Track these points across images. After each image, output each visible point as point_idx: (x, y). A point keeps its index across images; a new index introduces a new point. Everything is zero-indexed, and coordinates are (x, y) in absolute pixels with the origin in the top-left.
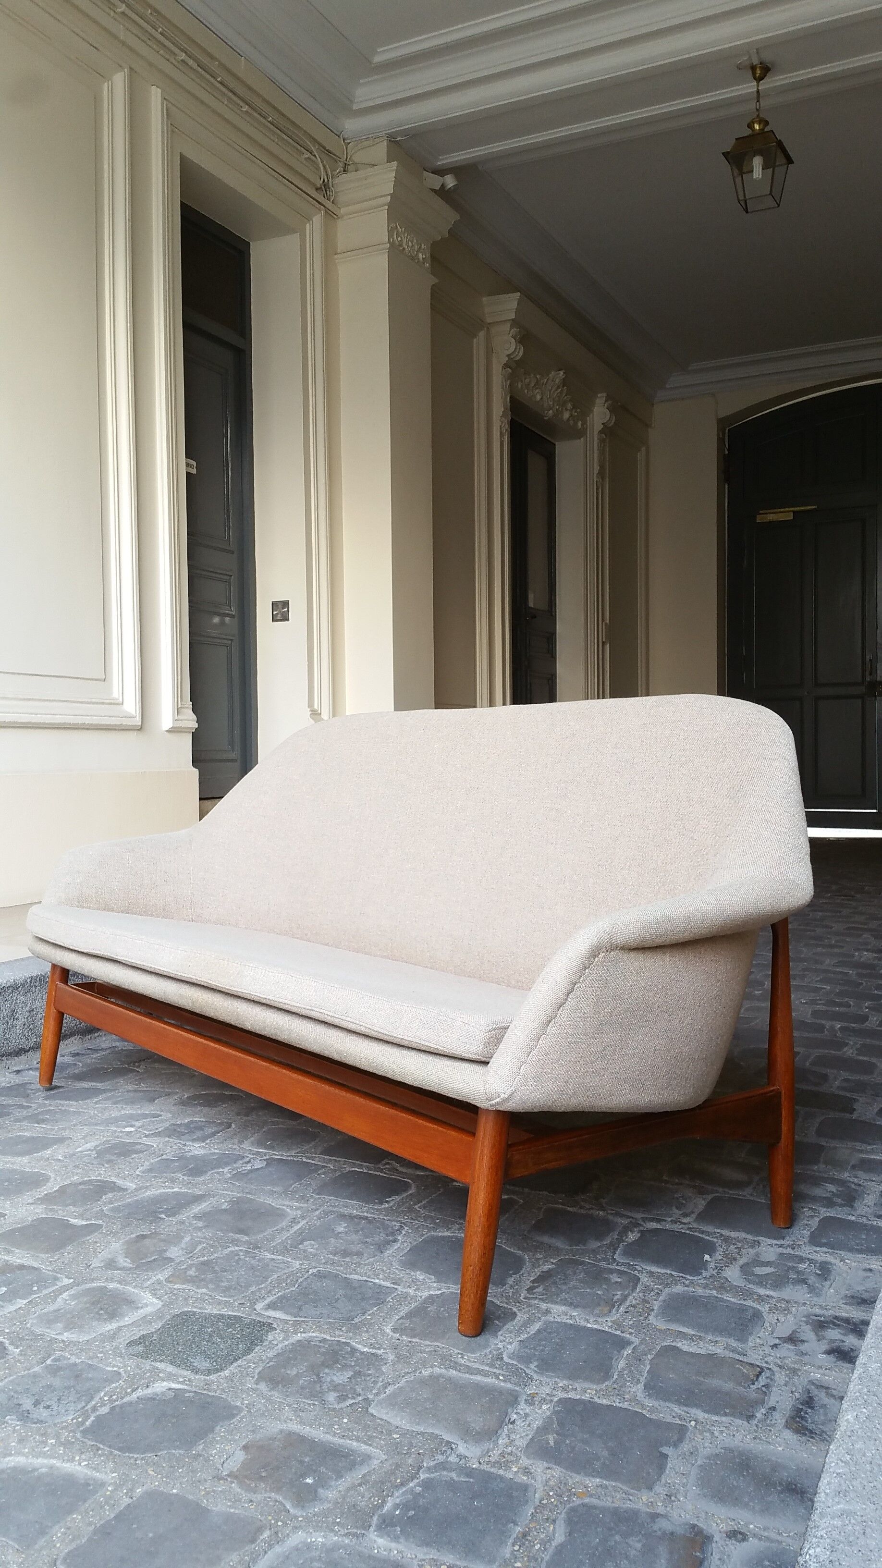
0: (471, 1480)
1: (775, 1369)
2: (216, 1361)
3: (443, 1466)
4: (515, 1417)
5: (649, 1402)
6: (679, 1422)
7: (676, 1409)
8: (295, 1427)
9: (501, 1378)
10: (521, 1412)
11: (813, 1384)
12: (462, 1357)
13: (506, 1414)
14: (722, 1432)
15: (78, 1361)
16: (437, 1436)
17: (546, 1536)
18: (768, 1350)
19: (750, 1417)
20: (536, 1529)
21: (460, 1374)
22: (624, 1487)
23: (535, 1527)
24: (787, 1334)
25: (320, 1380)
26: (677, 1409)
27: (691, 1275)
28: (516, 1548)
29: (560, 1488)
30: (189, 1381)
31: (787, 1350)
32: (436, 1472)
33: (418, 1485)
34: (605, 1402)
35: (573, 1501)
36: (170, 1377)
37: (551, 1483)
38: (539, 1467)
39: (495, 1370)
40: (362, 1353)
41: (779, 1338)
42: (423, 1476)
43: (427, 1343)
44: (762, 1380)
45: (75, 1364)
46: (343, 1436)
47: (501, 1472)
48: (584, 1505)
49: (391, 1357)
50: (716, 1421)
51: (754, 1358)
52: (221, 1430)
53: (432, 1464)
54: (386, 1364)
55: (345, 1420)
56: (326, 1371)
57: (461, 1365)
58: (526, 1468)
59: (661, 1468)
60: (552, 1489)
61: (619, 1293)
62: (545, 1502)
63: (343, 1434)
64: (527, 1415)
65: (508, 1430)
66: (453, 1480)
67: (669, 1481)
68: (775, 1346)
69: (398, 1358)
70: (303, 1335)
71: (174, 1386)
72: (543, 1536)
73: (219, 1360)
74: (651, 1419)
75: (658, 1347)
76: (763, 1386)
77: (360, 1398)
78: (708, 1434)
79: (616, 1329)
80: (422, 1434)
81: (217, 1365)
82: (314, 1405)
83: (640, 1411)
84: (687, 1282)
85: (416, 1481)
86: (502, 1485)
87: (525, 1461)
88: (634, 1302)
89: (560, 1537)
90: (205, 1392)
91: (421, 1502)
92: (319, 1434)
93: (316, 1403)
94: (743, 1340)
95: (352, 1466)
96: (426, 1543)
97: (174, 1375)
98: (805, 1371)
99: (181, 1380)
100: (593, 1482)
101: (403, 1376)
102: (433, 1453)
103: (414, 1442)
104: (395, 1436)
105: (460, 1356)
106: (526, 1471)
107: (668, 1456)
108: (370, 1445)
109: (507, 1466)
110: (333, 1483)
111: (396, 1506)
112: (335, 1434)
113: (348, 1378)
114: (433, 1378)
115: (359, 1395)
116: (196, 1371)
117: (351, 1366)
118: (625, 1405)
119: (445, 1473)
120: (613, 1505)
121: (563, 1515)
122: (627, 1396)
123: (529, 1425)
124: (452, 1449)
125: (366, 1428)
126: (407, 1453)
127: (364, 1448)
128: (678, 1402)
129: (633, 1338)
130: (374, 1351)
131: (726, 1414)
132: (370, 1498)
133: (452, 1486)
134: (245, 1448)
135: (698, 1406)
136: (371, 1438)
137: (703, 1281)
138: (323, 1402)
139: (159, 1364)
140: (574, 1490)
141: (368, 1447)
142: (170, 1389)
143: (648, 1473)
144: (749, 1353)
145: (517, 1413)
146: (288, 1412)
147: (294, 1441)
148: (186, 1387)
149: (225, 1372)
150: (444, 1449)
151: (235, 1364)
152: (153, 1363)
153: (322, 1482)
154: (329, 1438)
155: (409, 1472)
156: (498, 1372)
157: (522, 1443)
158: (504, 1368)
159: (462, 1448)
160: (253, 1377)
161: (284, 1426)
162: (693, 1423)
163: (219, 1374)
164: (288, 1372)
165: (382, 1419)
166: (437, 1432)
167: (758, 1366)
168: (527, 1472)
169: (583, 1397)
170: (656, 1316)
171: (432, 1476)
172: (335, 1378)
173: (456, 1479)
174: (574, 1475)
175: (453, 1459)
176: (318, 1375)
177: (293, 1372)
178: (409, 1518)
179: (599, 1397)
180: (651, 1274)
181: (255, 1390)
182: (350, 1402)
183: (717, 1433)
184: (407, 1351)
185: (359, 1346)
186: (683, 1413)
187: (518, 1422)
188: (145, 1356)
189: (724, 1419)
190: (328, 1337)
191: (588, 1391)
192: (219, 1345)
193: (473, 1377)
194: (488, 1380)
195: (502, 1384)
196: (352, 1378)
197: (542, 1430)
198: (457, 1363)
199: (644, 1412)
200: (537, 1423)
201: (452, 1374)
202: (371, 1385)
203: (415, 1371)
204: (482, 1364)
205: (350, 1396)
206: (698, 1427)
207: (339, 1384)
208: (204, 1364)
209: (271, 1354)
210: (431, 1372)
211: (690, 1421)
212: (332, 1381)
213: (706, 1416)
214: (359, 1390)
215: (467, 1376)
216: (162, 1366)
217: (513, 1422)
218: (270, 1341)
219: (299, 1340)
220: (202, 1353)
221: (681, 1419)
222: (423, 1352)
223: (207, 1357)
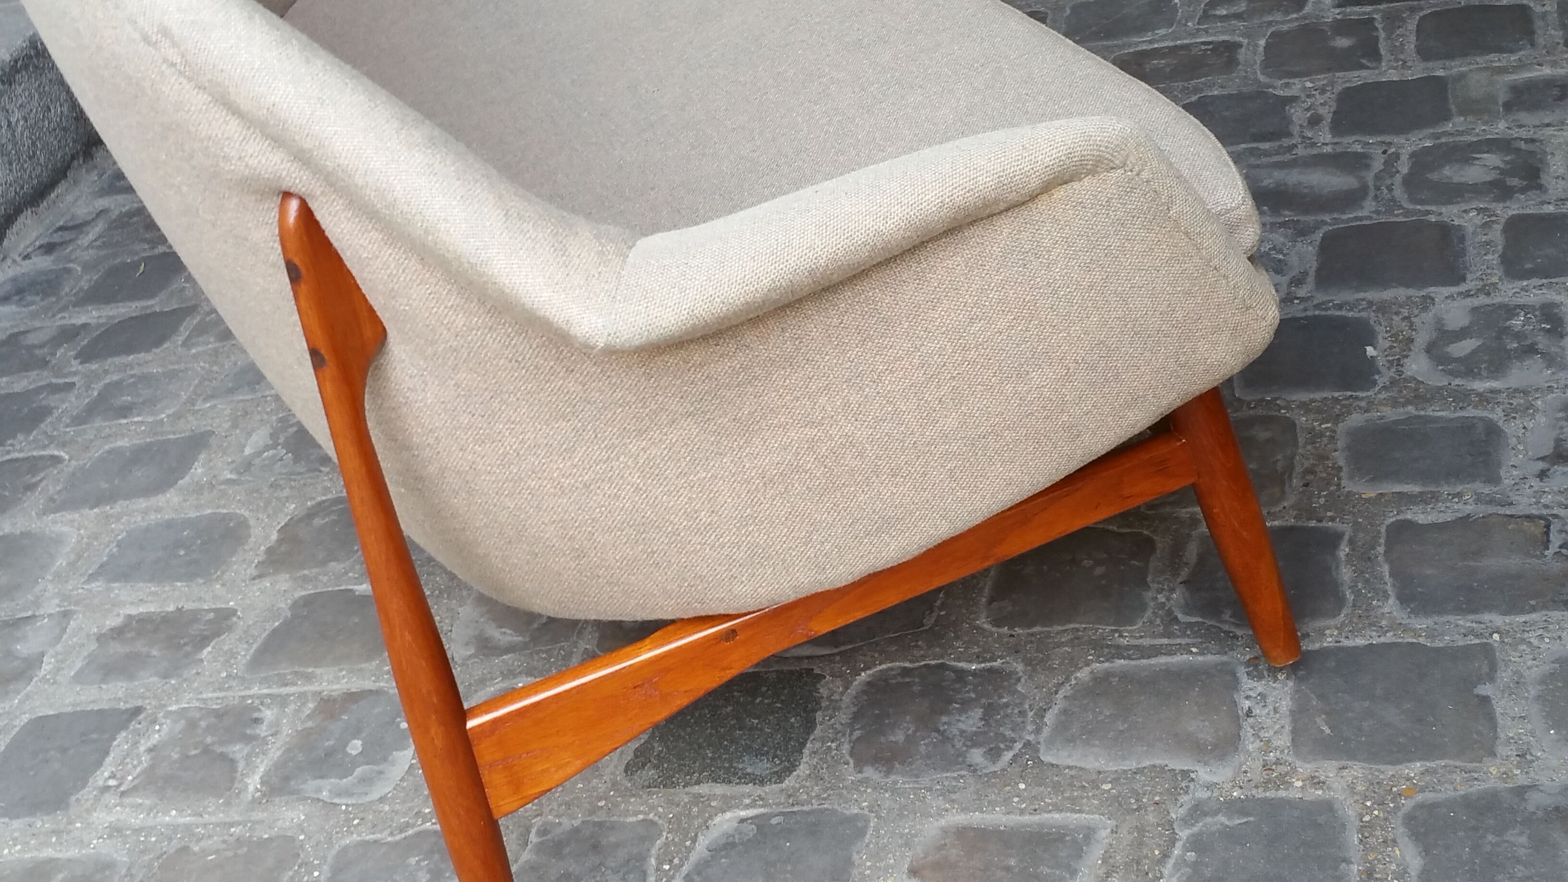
0: (1251, 819)
1: (1562, 512)
2: (776, 756)
3: (1200, 810)
4: (1247, 704)
5: (1421, 623)
6: (1477, 641)
7: (1461, 622)
8: (959, 818)
9: (1194, 650)
10: (1251, 693)
12: (1121, 636)
13: (1235, 704)
14: (1541, 637)
15: (576, 823)
16: (1162, 768)
17: (1398, 866)
20: (1379, 861)
21: (1133, 663)
22: (1458, 763)
23: (1376, 859)
24: (1548, 449)
25: (946, 738)
26: (1465, 622)
29: (1375, 792)
30: (762, 799)
32: (1197, 822)
34: (1360, 642)
35: (1403, 804)
36: (728, 804)
37: (1360, 788)
38: (1328, 769)
39: (1178, 641)
40: (974, 673)
41: (1543, 458)
42: (1184, 834)
43: (1056, 628)
45: (576, 831)
46: (1035, 810)
47: (1282, 794)
48: (1421, 806)
49: (1020, 667)
50: (1526, 622)
51: (1524, 504)
52: (861, 857)
53: (1182, 811)
54: (1019, 680)
55: (1022, 786)
56: (944, 719)
57: (1128, 648)
58: (1313, 778)
59: (1491, 718)
60: (1366, 798)
61: (1279, 457)
62: (1367, 818)
63: (1033, 807)
64: (1263, 696)
65: (1251, 727)
66: (1227, 826)
67: (1511, 735)
68: (1543, 474)
69: (1030, 665)
71: (744, 814)
73: (778, 752)
74: (1437, 650)
75: (1383, 530)
77: (1018, 746)
78: (1524, 647)
79: (1308, 520)
80: (1140, 771)
81: (782, 762)
82: (962, 777)
83: (1414, 641)
85: (1179, 844)
86: (1296, 813)
87: (1305, 768)
88: (1307, 464)
90: (796, 809)
91: (1208, 872)
92: (997, 818)
93: (963, 773)
94: (1494, 478)
95: (1078, 852)
97: (733, 797)
99: (747, 801)
100: (1414, 769)
101: (1056, 693)
102: (1174, 793)
103: (1137, 786)
104: (1106, 787)
105: (1117, 635)
106: (1316, 782)
107: (1488, 697)
109: (1284, 782)
112: (1022, 812)
113: (981, 719)
114: (1101, 681)
115: (1014, 741)
116: (761, 781)
117: (973, 700)
118: (1389, 638)
119: (1209, 820)
120: (1458, 793)
121: (1401, 830)
122: (1384, 623)
123: (1276, 710)
124: (1193, 780)
125: (1057, 788)
126: (1139, 808)
127: (1075, 818)
128: (1460, 610)
129: (1337, 526)
130: (988, 665)
131: (1533, 609)
133: (1230, 836)
135: (1490, 608)
136: (1074, 800)
137: (1383, 395)
138: (972, 769)
139: (697, 787)
140: (1395, 789)
141: (1078, 815)
142: (742, 821)
143: (1479, 733)
144: (1515, 497)
145: (1248, 697)
147: (974, 839)
148: (763, 810)
149: (801, 767)
150: (1183, 785)
151: (806, 752)
152: (687, 789)
154: (1014, 820)
155: (1161, 835)
156: (1184, 641)
157: (1283, 740)
158: (1189, 632)
159: (1204, 774)
160: (848, 764)
161: (943, 823)
162: (1496, 636)
163: (795, 773)
164: (892, 739)
165: (1070, 768)
166: (1158, 762)
168: (1319, 783)
169: (1325, 644)
170: (1352, 478)
172: (962, 726)
173: (1230, 824)
174: (1383, 767)
175: (1203, 794)
176: (938, 731)
177: (899, 736)
179: (1347, 637)
180: (1304, 406)
181: (865, 781)
182: (1008, 756)
183: (1535, 642)
184: (1037, 651)
185: (962, 665)
186: (1474, 625)
187: (1257, 711)
188: (667, 782)
189: (1534, 616)
190: (907, 665)
191: (1327, 632)
192: (762, 730)
193: (1153, 661)
194: (1178, 659)
195: (1200, 658)
196: (986, 718)
197: (1299, 713)
198: (1118, 647)
199: (1422, 640)
200: (1286, 705)
201: (1123, 666)
202: (1020, 720)
203: (1068, 679)
204: (1154, 636)
205: (1002, 746)
206: (1506, 640)
207: (976, 734)
208: (762, 767)
209: (843, 717)
210: (1092, 672)
211: (1491, 635)
212: (962, 732)
213: (1507, 619)
214: (1008, 733)
215: (1144, 662)
216: (704, 789)
217: (1249, 713)
218: (829, 698)
219: (869, 683)
220: (748, 749)
221: (1477, 636)
222: (1060, 645)
223: (759, 753)
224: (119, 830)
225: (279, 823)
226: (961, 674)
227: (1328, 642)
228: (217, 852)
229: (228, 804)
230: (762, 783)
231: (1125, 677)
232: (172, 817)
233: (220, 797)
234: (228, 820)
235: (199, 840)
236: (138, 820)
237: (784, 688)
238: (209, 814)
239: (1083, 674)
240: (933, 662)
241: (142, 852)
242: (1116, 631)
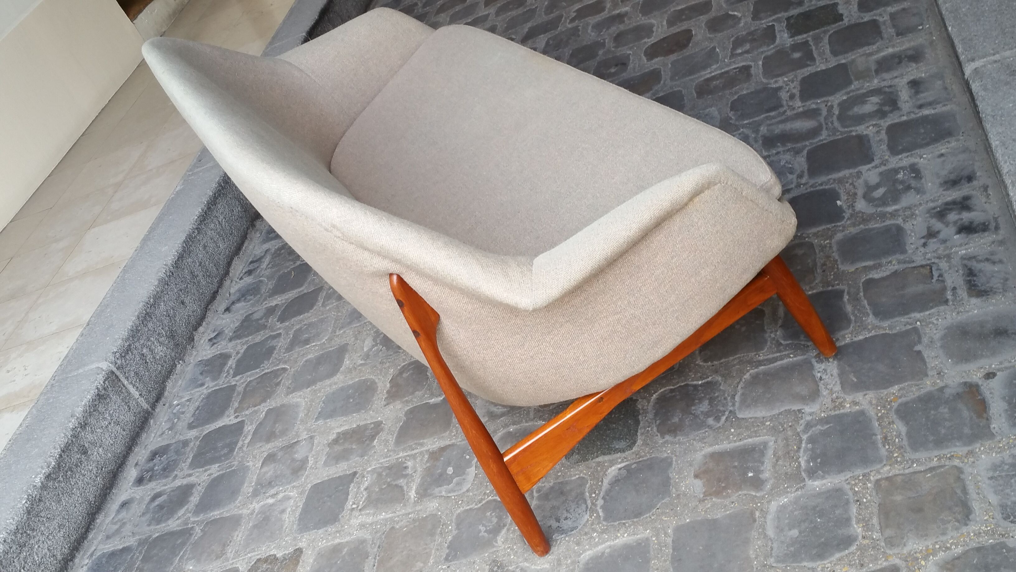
0: (831, 425)
1: (936, 261)
2: (627, 439)
3: (808, 426)
4: (819, 375)
5: (886, 324)
6: (911, 327)
7: (902, 320)
8: (709, 450)
9: (792, 356)
10: (820, 370)
11: (965, 259)
12: (759, 356)
13: (814, 376)
14: (937, 319)
15: (551, 484)
16: (789, 410)
17: (896, 432)
18: (922, 249)
19: (946, 302)
20: (888, 432)
21: (767, 367)
22: (913, 383)
24: (925, 233)
25: (696, 416)
27: (839, 222)
28: (887, 447)
29: (880, 402)
30: (626, 458)
31: (933, 244)
32: (809, 431)
33: (807, 443)
34: (861, 338)
35: (893, 405)
36: (612, 463)
37: (874, 402)
38: (859, 397)
39: (784, 353)
40: (701, 385)
41: (923, 237)
42: (804, 437)
43: (731, 358)
44: (936, 274)
45: (552, 487)
46: (740, 440)
47: (842, 411)
48: (901, 405)
49: (720, 379)
50: (930, 314)
51: (919, 260)
52: (673, 475)
53: (802, 427)
54: (720, 384)
55: (733, 430)
56: (693, 408)
57: (763, 361)
58: (854, 402)
59: (923, 360)
60: (877, 405)
62: (880, 415)
63: (739, 438)
64: (825, 370)
65: (823, 385)
66: (822, 430)
67: (933, 366)
68: (925, 245)
69: (724, 377)
70: (656, 394)
71: (619, 466)
72: (895, 433)
73: (627, 437)
74: (895, 335)
75: (861, 285)
76: (938, 277)
77: (727, 413)
78: (931, 325)
79: (828, 287)
80: (781, 414)
81: (630, 441)
82: (706, 431)
83: (884, 332)
84: (841, 228)
85: (804, 442)
86: (850, 418)
87: (848, 398)
89: (903, 429)
90: (640, 459)
91: (818, 451)
92: (725, 446)
93: (707, 429)
94: (904, 252)
95: (762, 453)
96: (841, 471)
97: (614, 460)
98: (954, 252)
99: (620, 460)
100: (895, 389)
101: (738, 386)
102: (797, 420)
103: (781, 420)
104: (768, 423)
107: (920, 351)
108: (759, 436)
109: (841, 405)
110: (762, 468)
111: (808, 462)
112: (735, 441)
114: (755, 377)
115: (725, 411)
117: (703, 397)
118: (873, 333)
119: (814, 429)
120: (916, 396)
121: (895, 416)
122: (870, 327)
123: (832, 375)
124: (804, 413)
125: (747, 427)
126: (784, 430)
127: (757, 440)
128: (901, 315)
129: (842, 287)
130: (706, 380)
131: (932, 308)
132: (790, 465)
133: (824, 434)
134: (696, 476)
135: (914, 311)
136: (756, 432)
137: (849, 222)
138: (710, 427)
139: (597, 459)
140: (889, 399)
141: (759, 438)
142: (620, 469)
143: (919, 367)
144: (915, 258)
145: (819, 372)
146: (698, 445)
147: (717, 457)
148: (627, 463)
149: (638, 441)
150: (800, 416)
151: (639, 434)
152: (593, 461)
153: (757, 472)
154: (732, 445)
155: (795, 439)
156: (786, 353)
157: (838, 388)
158: (788, 348)
159: (808, 409)
160: (657, 436)
161: (703, 453)
162: (919, 323)
163: (636, 444)
164: (673, 421)
165: (751, 418)
166: (787, 408)
167: (927, 265)
168: (856, 403)
169: (846, 342)
170: (842, 263)
171: (809, 434)
172: (701, 409)
173: (822, 428)
174: (882, 391)
175: (809, 418)
176: (692, 414)
177: (676, 420)
178: (820, 463)
179: (855, 337)
180: (816, 235)
181: (666, 442)
182: (724, 418)
183: (935, 322)
184: (725, 370)
185: (695, 383)
186: (908, 320)
187: (824, 377)
188: (585, 459)
189: (933, 310)
190: (672, 387)
191: (846, 336)
192: (618, 429)
193: (775, 364)
194: (785, 361)
195: (795, 359)
196: (710, 404)
197: (841, 375)
198: (759, 361)
199: (887, 332)
200: (835, 372)
201: (763, 369)
202: (725, 402)
203: (741, 380)
204: (773, 353)
205: (720, 415)
206: (923, 324)
207: (708, 412)
208: (622, 444)
209: (650, 416)
210: (750, 375)
211: (916, 323)
212: (702, 412)
213: (922, 314)
214: (722, 409)
215: (772, 365)
216: (600, 459)
217: (821, 379)
218: (643, 409)
219: (657, 399)
220: (614, 438)
221: (910, 324)
222: (734, 365)
223: (619, 439)
224: (363, 526)
225: (428, 509)
226: (695, 387)
227: (848, 340)
228: (406, 526)
229: (405, 505)
230: (624, 451)
231: (765, 373)
232: (383, 515)
233: (401, 503)
234: (407, 512)
235: (397, 523)
236: (370, 520)
237: (622, 408)
238: (398, 511)
239: (747, 376)
240: (682, 384)
241: (376, 533)
242: (756, 355)
